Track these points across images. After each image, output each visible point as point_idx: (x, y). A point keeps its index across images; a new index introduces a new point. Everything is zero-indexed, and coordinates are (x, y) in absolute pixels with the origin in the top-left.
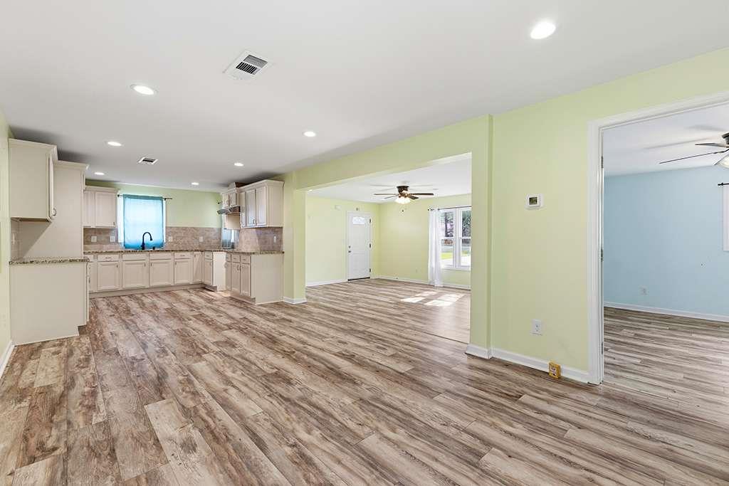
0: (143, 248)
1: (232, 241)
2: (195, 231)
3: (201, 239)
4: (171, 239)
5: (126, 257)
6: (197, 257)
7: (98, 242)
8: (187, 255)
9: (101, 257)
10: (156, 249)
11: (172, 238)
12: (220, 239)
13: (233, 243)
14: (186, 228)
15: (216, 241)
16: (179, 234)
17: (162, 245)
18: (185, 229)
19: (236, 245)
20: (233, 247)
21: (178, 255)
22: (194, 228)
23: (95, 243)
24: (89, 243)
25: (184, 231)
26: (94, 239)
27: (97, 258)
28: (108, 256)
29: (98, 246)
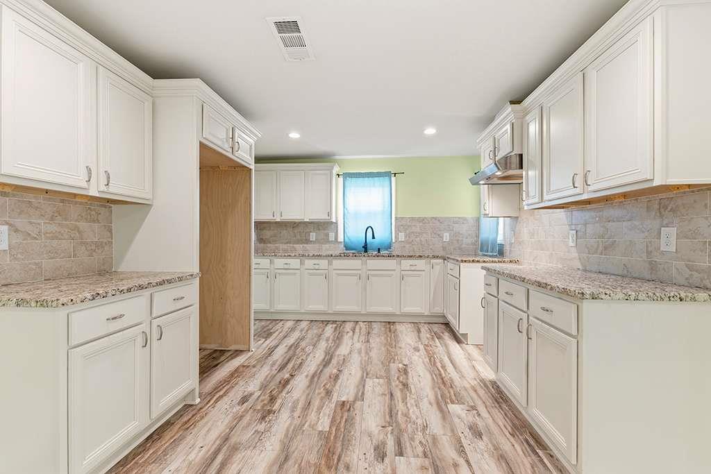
0: (366, 251)
1: (500, 239)
2: (438, 224)
3: (446, 237)
4: (402, 236)
5: (337, 263)
6: (437, 268)
7: (317, 241)
8: (420, 263)
9: (309, 263)
10: (382, 252)
11: (403, 234)
12: (478, 236)
13: (501, 246)
14: (423, 219)
15: (469, 241)
16: (415, 230)
17: (389, 247)
19: (507, 248)
20: (501, 253)
21: (406, 263)
22: (435, 218)
23: (314, 242)
24: (308, 241)
25: (421, 224)
26: (313, 236)
27: (304, 264)
28: (316, 261)
29: (317, 246)
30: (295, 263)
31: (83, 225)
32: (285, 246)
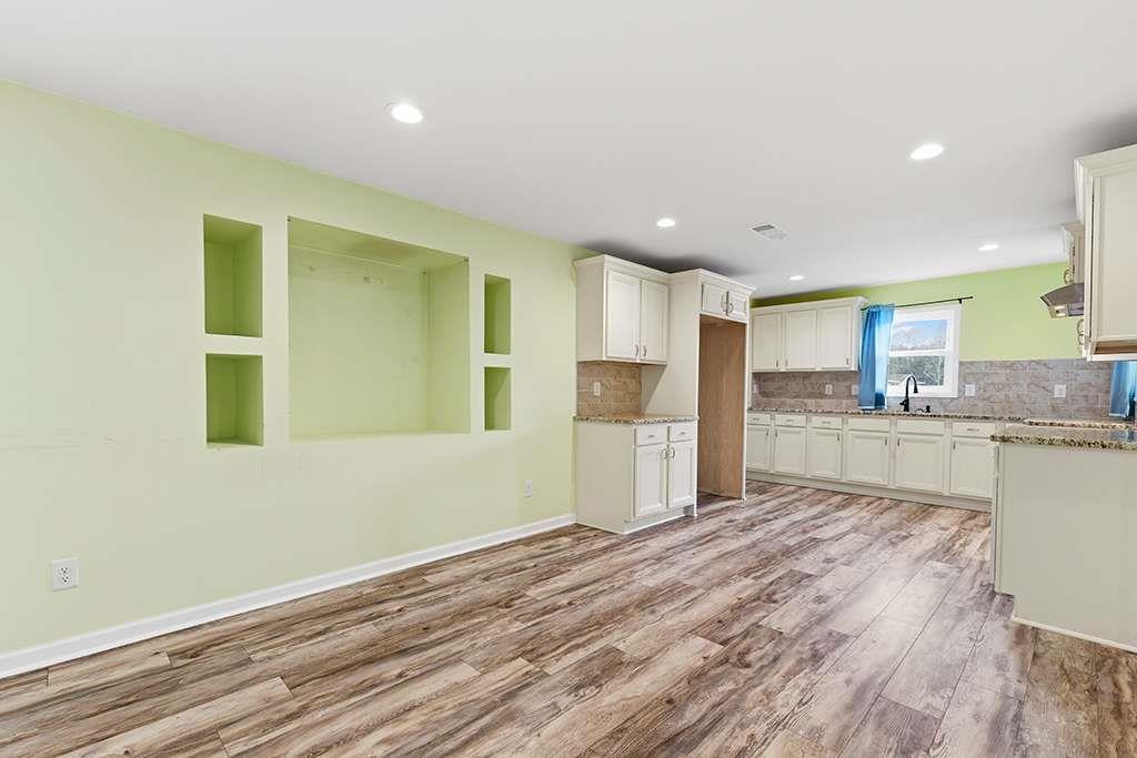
0: (907, 409)
3: (1061, 391)
4: (971, 390)
5: (855, 422)
7: (834, 396)
9: (817, 420)
10: (933, 411)
11: (972, 387)
14: (1013, 364)
16: (995, 379)
18: (1011, 365)
21: (961, 427)
22: (1038, 362)
23: (831, 397)
24: (822, 396)
25: (1008, 371)
26: (829, 389)
27: (811, 421)
28: (824, 419)
29: (834, 401)
30: (799, 419)
31: (628, 380)
32: (793, 401)
